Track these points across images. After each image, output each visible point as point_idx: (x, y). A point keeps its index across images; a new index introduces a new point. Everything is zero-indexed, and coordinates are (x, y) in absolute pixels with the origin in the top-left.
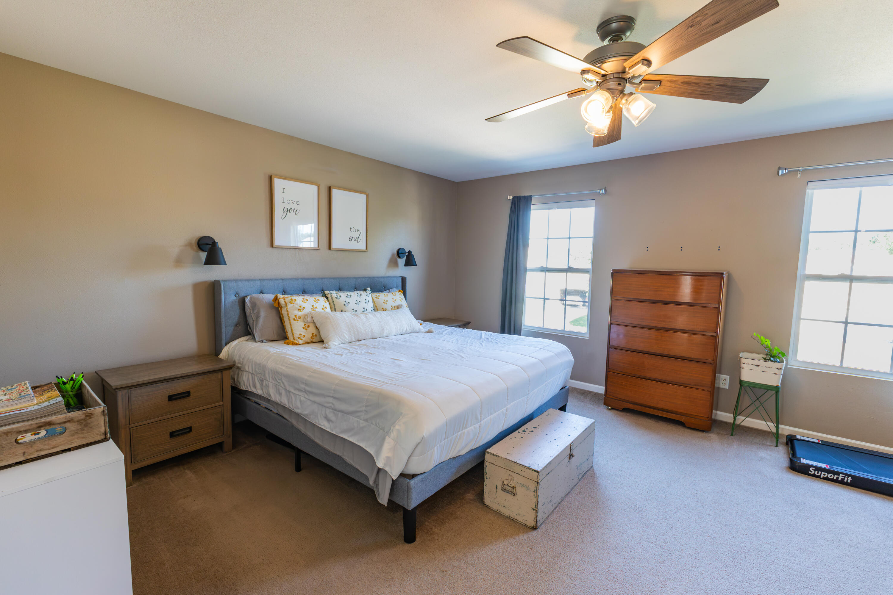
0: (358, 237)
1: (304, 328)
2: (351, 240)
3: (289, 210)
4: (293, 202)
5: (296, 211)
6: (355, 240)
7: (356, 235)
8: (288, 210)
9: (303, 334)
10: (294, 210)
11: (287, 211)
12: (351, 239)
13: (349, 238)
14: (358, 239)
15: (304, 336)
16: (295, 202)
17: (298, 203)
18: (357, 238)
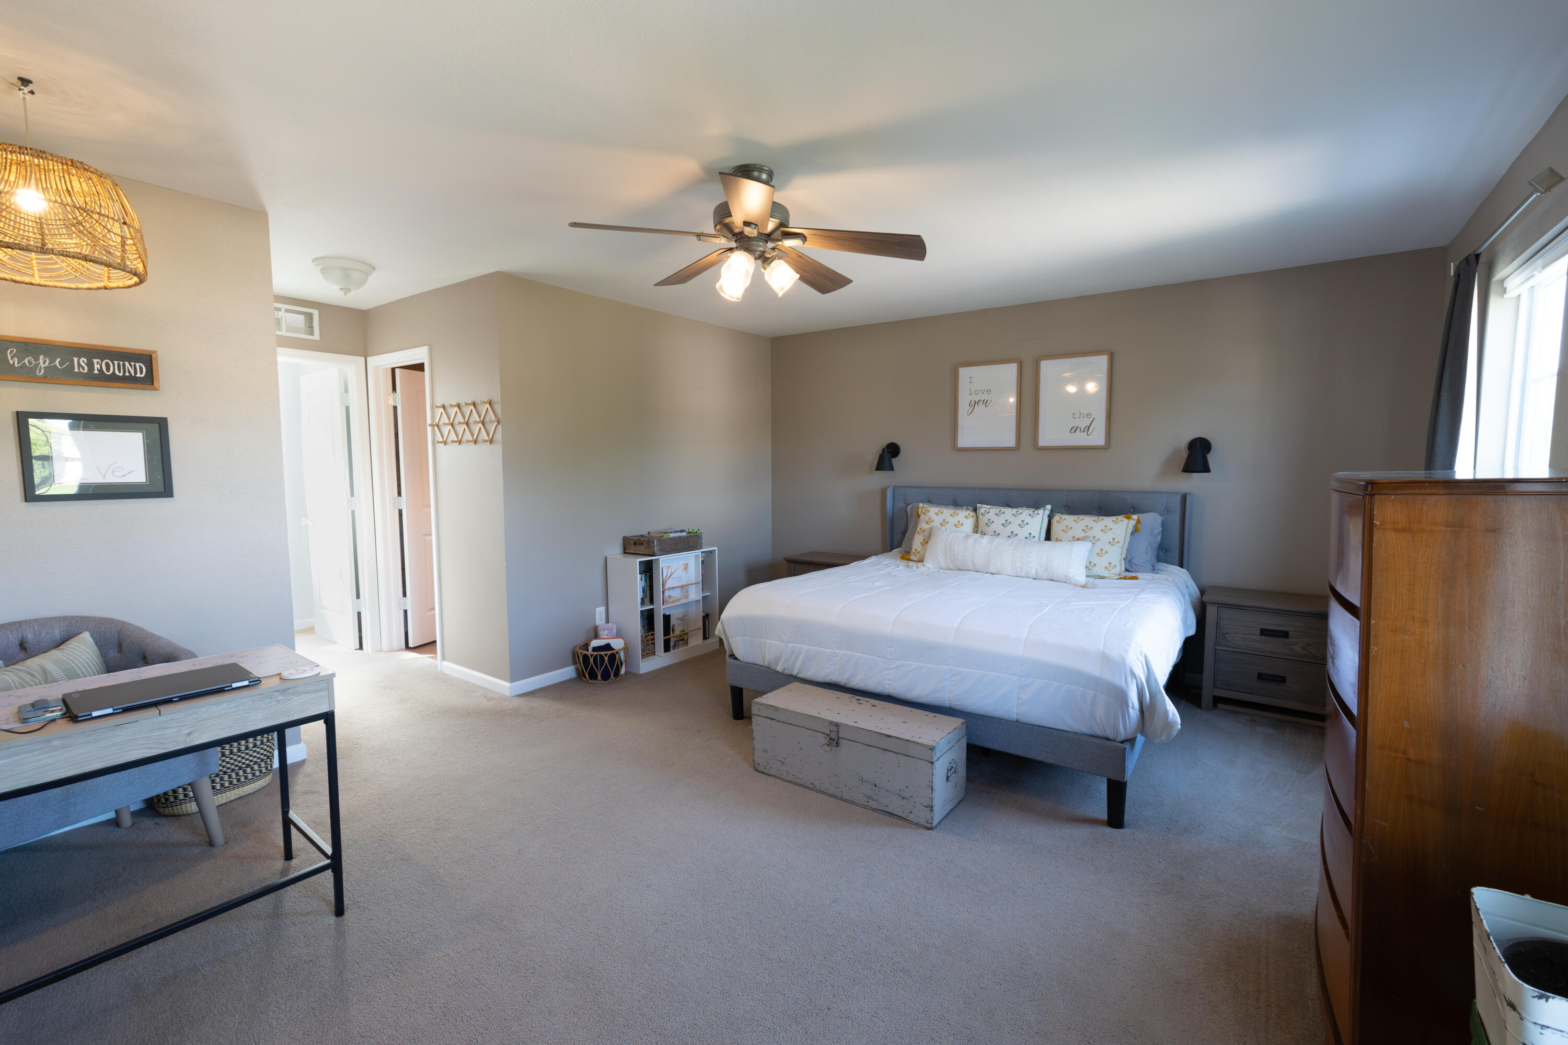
0: (1089, 425)
1: (921, 543)
2: (1075, 432)
3: (977, 403)
4: (983, 391)
5: (986, 403)
6: (1082, 430)
7: (1084, 423)
8: (975, 403)
9: (919, 550)
10: (984, 401)
11: (975, 405)
12: (1074, 430)
13: (1071, 429)
14: (1088, 429)
15: (919, 552)
16: (986, 391)
17: (989, 391)
18: (1087, 427)
